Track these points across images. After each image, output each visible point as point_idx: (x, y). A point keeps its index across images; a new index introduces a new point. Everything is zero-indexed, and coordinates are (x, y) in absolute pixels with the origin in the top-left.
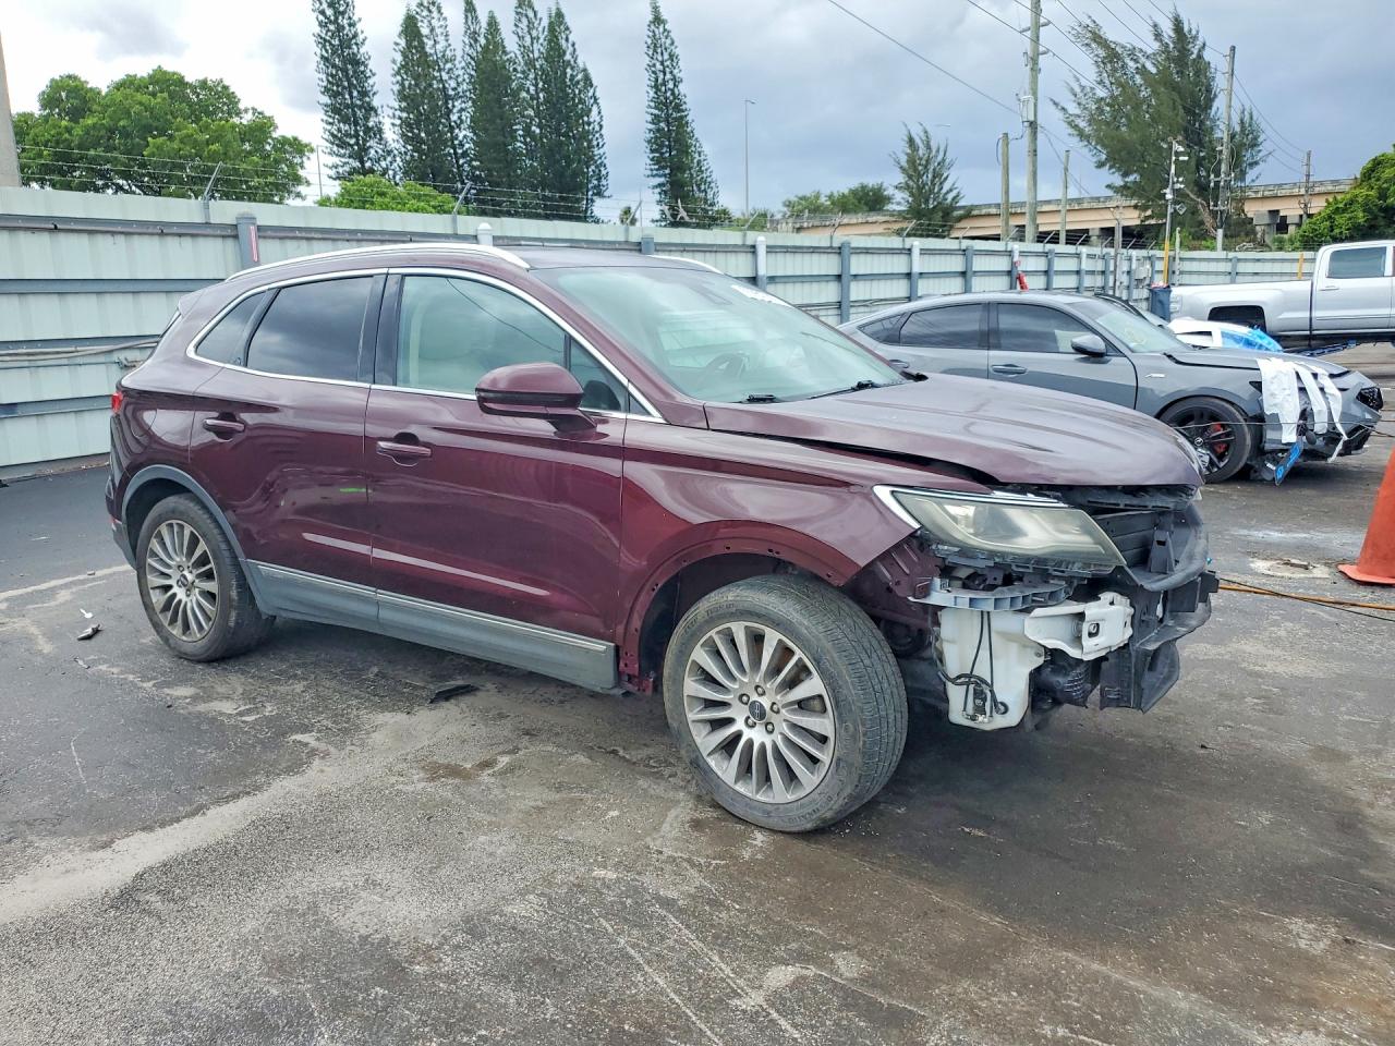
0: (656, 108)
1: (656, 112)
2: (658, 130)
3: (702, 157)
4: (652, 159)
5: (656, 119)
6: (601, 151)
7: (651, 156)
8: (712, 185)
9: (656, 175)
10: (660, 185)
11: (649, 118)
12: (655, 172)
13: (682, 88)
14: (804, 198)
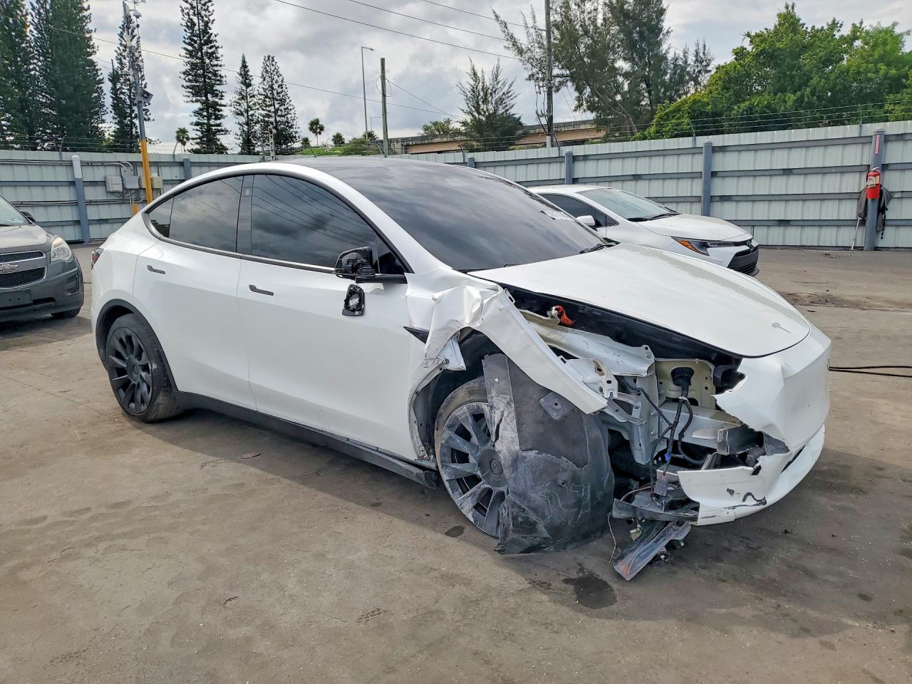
0: (189, 44)
1: (190, 48)
2: (192, 64)
3: (284, 89)
4: (188, 87)
5: (190, 54)
6: (144, 83)
7: (186, 84)
8: (293, 111)
9: (197, 101)
10: (201, 109)
11: (183, 52)
12: (194, 99)
13: (214, 29)
14: (435, 124)
